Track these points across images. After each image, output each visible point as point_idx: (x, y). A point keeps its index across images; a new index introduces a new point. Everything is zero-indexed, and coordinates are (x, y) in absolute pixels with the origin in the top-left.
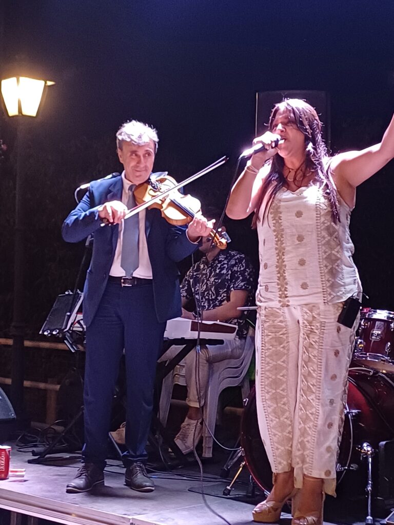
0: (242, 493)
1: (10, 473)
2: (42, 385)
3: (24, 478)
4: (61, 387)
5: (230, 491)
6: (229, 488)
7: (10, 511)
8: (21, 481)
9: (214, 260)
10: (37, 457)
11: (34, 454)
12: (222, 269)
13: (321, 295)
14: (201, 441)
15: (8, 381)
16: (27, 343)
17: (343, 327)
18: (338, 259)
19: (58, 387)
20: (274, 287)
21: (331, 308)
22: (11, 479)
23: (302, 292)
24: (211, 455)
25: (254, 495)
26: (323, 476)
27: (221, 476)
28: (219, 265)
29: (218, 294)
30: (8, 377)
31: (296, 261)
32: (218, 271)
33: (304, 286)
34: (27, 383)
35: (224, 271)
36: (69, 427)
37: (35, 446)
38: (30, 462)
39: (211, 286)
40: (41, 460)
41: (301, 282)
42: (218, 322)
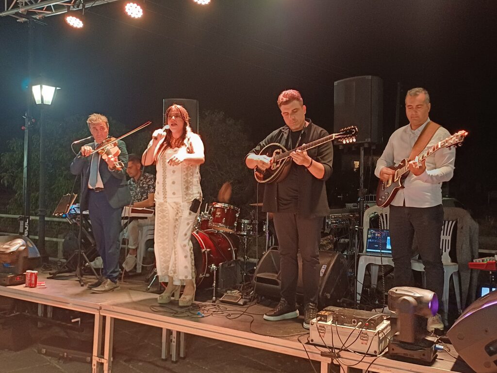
0: (155, 289)
1: (37, 284)
2: (55, 240)
3: (45, 287)
4: (65, 241)
5: (149, 289)
6: (149, 287)
7: (38, 303)
8: (43, 288)
9: (138, 180)
10: (51, 276)
11: (50, 274)
12: (143, 184)
13: (181, 198)
14: (136, 265)
15: (37, 238)
16: (46, 219)
17: (192, 213)
18: (190, 182)
19: (63, 240)
20: (161, 193)
21: (187, 204)
22: (38, 287)
23: (173, 196)
24: (140, 271)
25: (161, 290)
26: (184, 279)
27: (145, 281)
28: (141, 182)
29: (142, 196)
30: (37, 235)
31: (171, 182)
32: (141, 185)
33: (174, 194)
34: (46, 239)
35: (144, 185)
36: (69, 260)
37: (51, 270)
38: (48, 278)
39: (139, 192)
40: (54, 277)
41: (173, 192)
42: (145, 209)
